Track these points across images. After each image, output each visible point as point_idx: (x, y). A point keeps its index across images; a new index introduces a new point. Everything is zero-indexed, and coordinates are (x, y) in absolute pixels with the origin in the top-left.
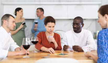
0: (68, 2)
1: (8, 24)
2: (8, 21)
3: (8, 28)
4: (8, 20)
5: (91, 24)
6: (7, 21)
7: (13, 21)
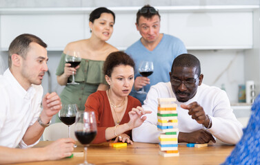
0: (170, 5)
1: (25, 65)
2: (25, 59)
3: (24, 76)
4: (26, 54)
5: (231, 62)
6: (22, 56)
7: (40, 57)
